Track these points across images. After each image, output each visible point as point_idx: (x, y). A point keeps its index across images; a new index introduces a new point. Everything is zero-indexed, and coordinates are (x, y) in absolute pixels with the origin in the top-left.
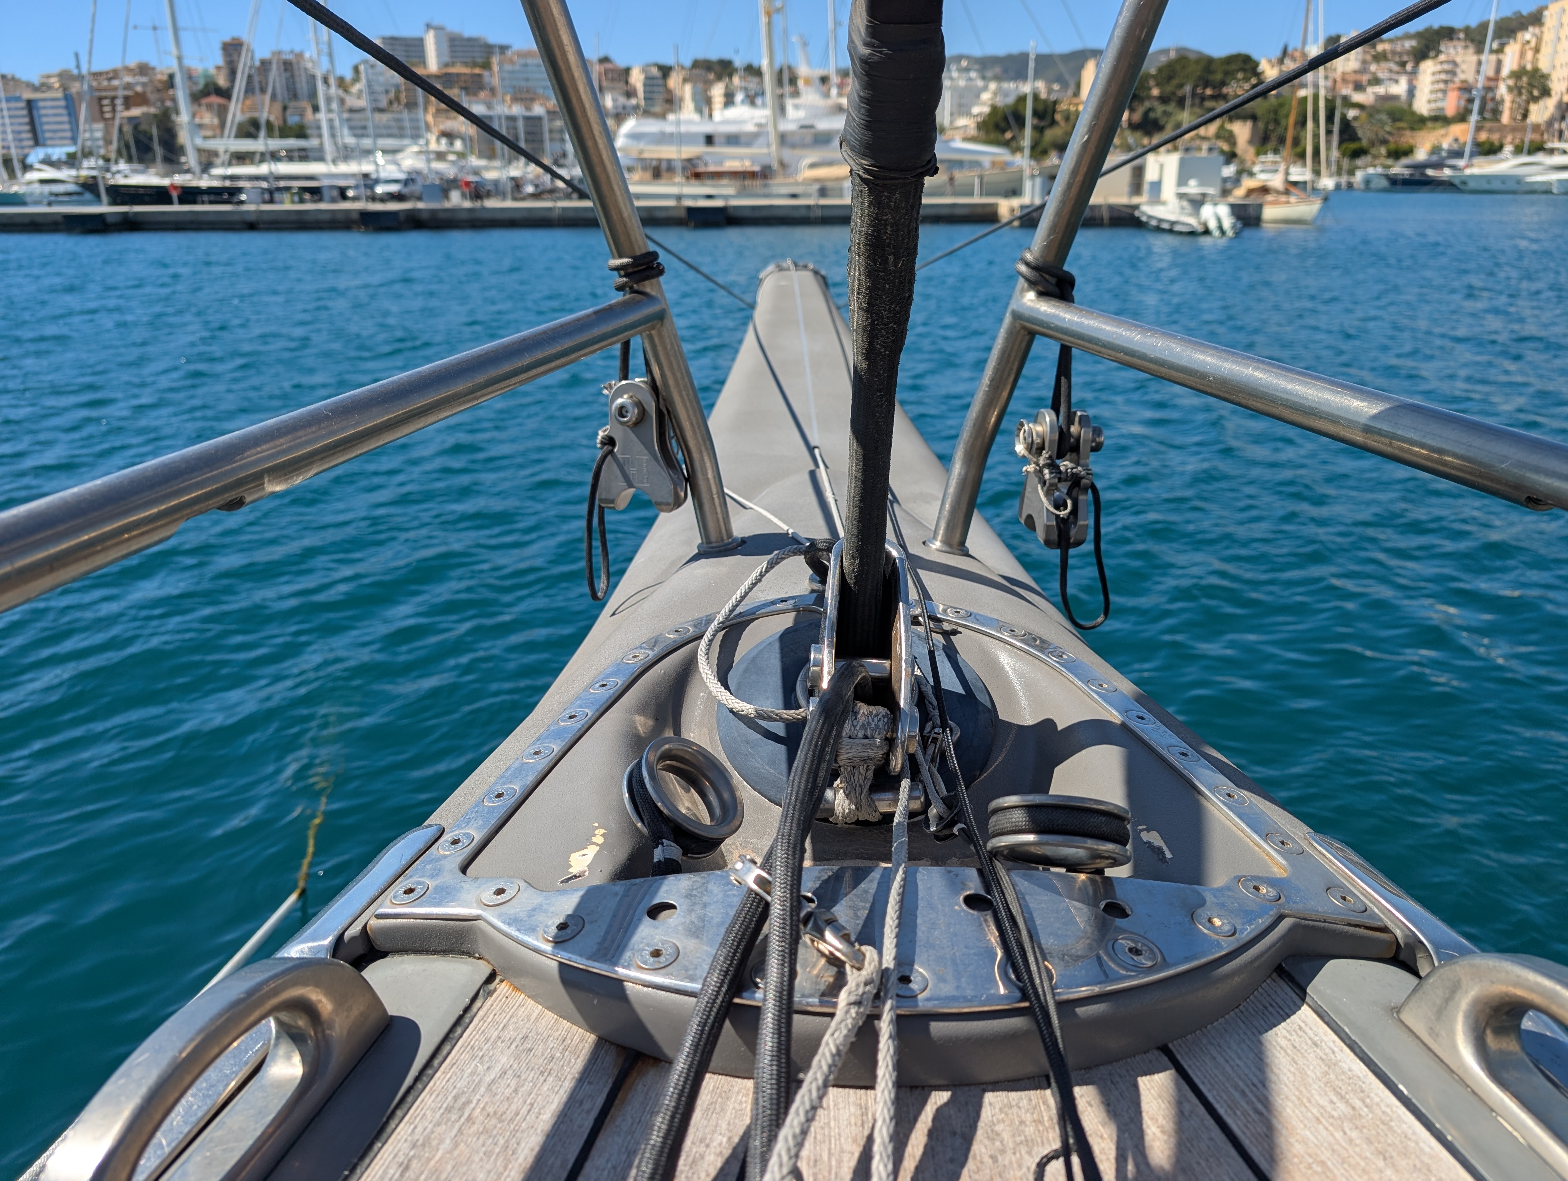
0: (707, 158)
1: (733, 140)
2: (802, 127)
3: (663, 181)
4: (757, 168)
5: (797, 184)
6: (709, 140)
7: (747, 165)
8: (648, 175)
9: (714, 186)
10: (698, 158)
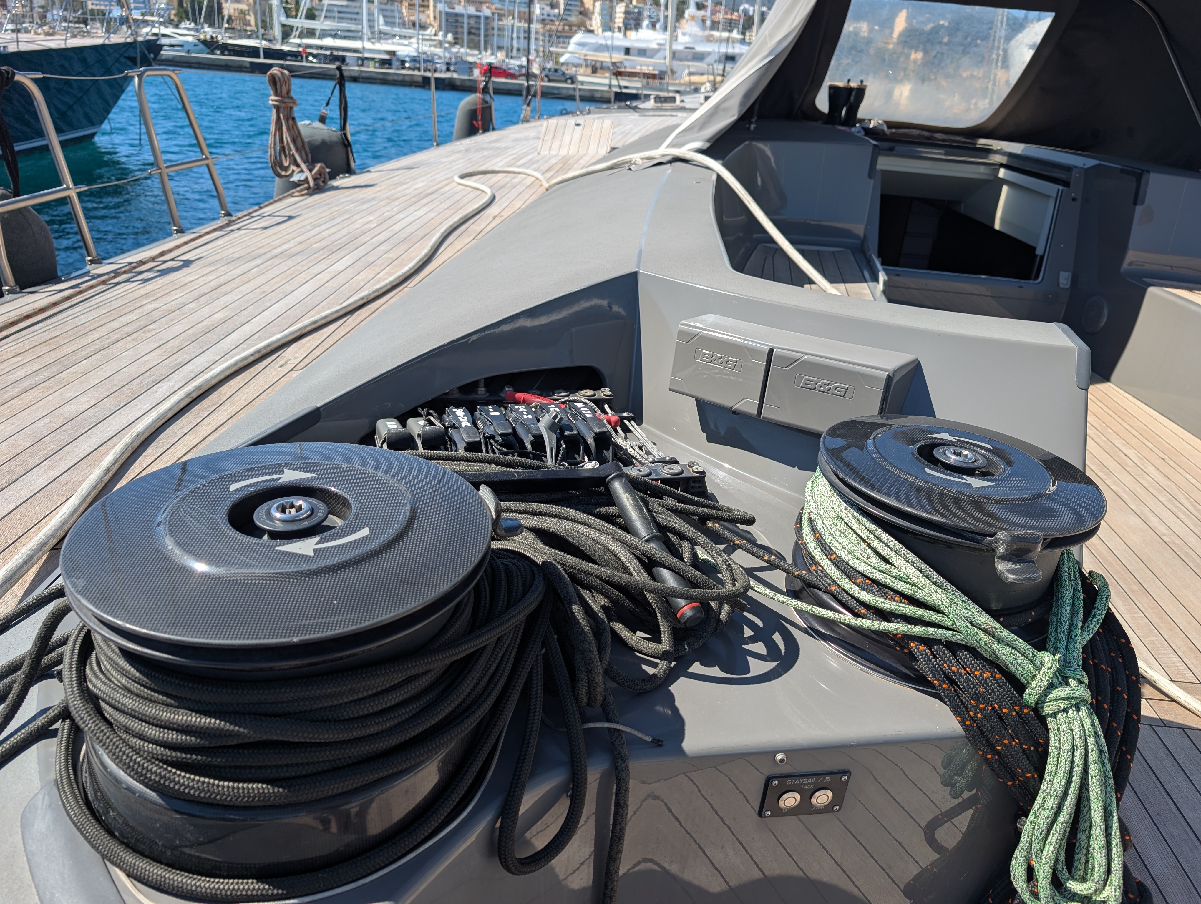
0: (626, 63)
1: (642, 52)
2: (687, 48)
3: (598, 75)
4: (656, 72)
5: (680, 84)
6: (627, 51)
7: (650, 70)
8: (589, 70)
9: (629, 81)
10: (621, 62)
